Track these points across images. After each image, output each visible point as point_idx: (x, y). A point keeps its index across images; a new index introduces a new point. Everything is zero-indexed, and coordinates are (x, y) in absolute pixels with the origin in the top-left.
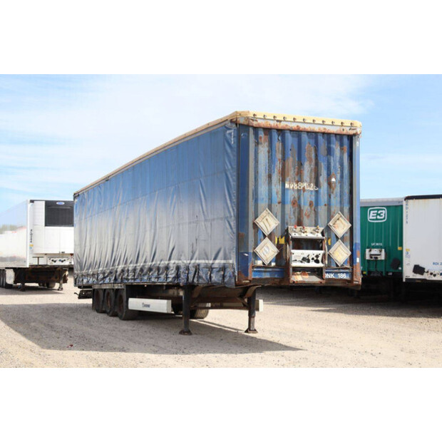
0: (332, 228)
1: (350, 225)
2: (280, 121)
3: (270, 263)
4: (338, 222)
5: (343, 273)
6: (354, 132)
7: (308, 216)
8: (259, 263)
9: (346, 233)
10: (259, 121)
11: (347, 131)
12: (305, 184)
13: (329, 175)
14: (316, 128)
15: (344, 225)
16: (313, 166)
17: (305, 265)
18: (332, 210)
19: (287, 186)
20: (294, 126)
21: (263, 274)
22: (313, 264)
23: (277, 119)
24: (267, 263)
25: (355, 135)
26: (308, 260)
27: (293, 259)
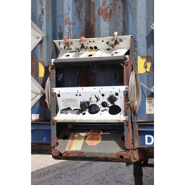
22: (105, 116)
26: (93, 109)
27: (61, 107)
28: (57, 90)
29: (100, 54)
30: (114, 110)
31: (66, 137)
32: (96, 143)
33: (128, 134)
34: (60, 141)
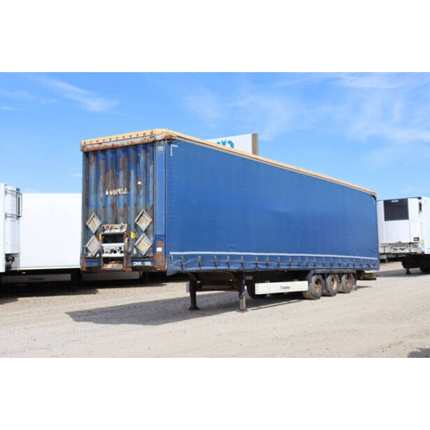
0: (138, 223)
1: (151, 220)
2: (100, 144)
3: (96, 255)
4: (142, 218)
5: (148, 261)
6: (154, 139)
7: (123, 216)
8: (89, 255)
9: (149, 226)
10: (88, 147)
11: (148, 139)
12: (119, 190)
13: (137, 180)
14: (125, 143)
15: (147, 221)
16: (126, 174)
17: (113, 255)
18: (138, 208)
19: (107, 193)
20: (110, 145)
21: (93, 263)
22: (118, 255)
23: (99, 142)
24: (94, 254)
25: (154, 142)
26: (115, 252)
27: (105, 251)
28: (103, 245)
29: (118, 231)
30: (122, 252)
31: (107, 263)
32: (116, 265)
33: (125, 261)
34: (105, 265)
